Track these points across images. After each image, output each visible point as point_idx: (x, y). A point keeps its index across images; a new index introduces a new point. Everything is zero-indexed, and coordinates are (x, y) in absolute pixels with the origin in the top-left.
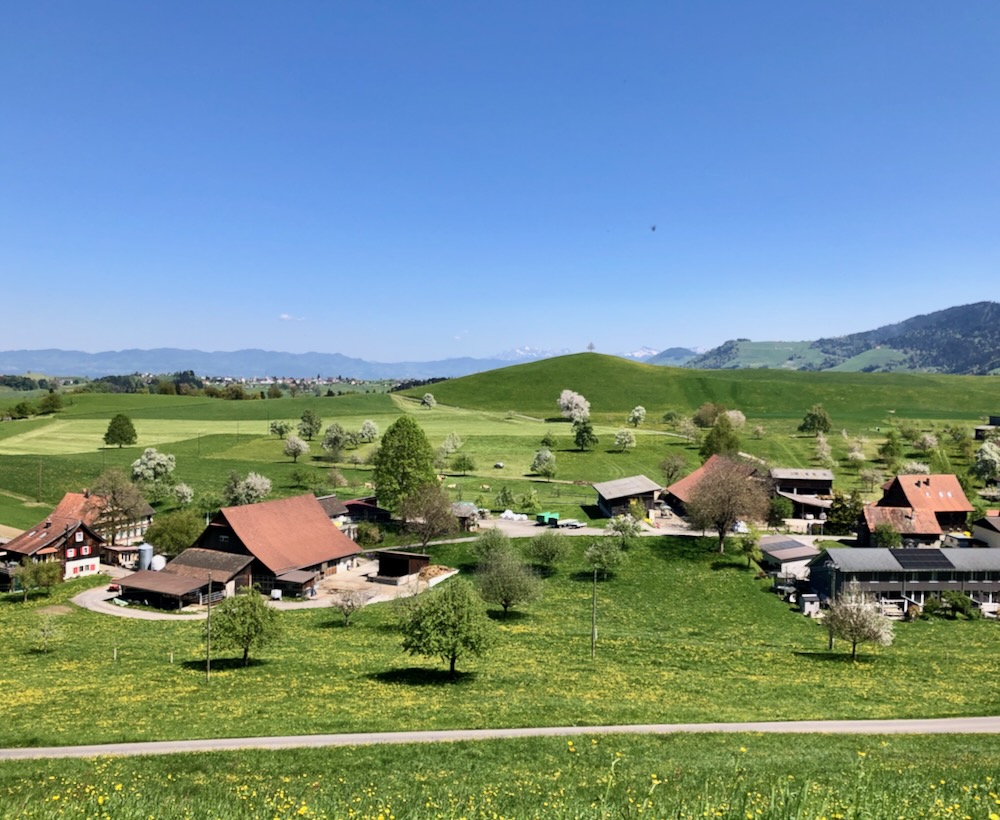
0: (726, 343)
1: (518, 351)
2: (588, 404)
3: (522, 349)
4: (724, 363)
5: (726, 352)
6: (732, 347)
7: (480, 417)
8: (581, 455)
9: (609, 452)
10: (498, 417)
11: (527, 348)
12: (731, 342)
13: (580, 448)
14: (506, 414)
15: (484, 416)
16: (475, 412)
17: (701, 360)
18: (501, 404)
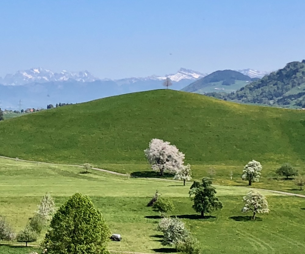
0: (289, 65)
1: (25, 74)
2: (182, 155)
3: (30, 72)
4: (287, 90)
5: (288, 76)
6: (297, 71)
7: (49, 171)
8: (202, 222)
9: (237, 219)
10: (70, 170)
11: (37, 71)
12: (295, 64)
13: (200, 214)
14: (81, 167)
15: (54, 169)
16: (40, 165)
17: (259, 86)
18: (66, 153)
